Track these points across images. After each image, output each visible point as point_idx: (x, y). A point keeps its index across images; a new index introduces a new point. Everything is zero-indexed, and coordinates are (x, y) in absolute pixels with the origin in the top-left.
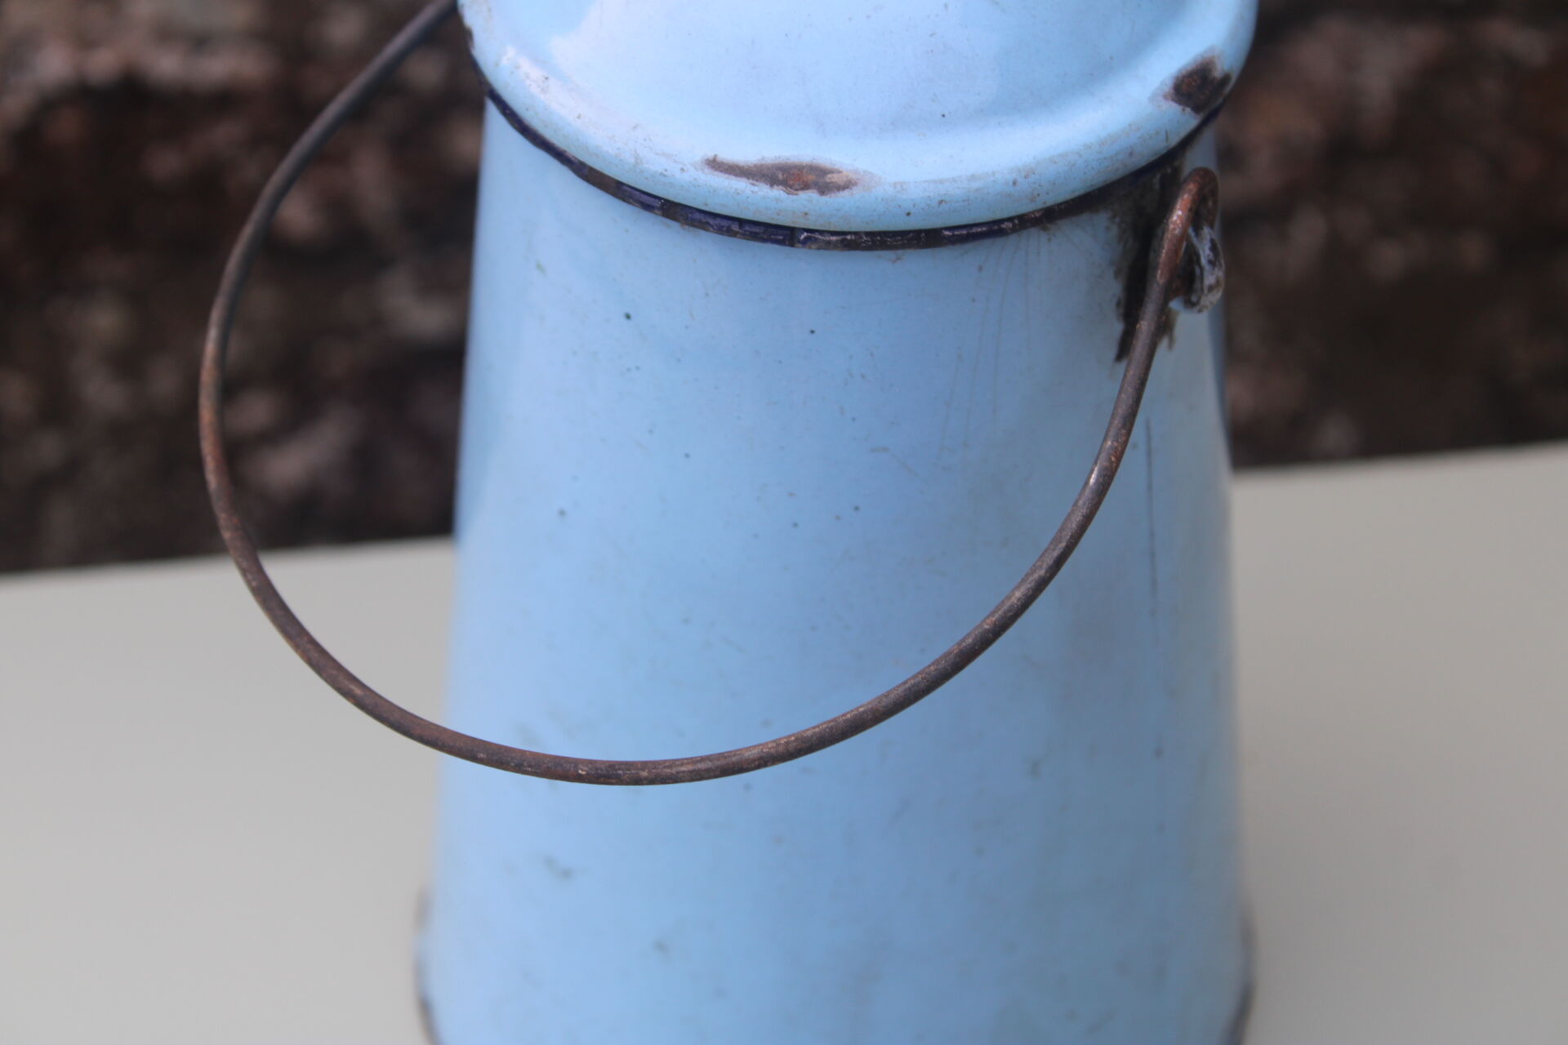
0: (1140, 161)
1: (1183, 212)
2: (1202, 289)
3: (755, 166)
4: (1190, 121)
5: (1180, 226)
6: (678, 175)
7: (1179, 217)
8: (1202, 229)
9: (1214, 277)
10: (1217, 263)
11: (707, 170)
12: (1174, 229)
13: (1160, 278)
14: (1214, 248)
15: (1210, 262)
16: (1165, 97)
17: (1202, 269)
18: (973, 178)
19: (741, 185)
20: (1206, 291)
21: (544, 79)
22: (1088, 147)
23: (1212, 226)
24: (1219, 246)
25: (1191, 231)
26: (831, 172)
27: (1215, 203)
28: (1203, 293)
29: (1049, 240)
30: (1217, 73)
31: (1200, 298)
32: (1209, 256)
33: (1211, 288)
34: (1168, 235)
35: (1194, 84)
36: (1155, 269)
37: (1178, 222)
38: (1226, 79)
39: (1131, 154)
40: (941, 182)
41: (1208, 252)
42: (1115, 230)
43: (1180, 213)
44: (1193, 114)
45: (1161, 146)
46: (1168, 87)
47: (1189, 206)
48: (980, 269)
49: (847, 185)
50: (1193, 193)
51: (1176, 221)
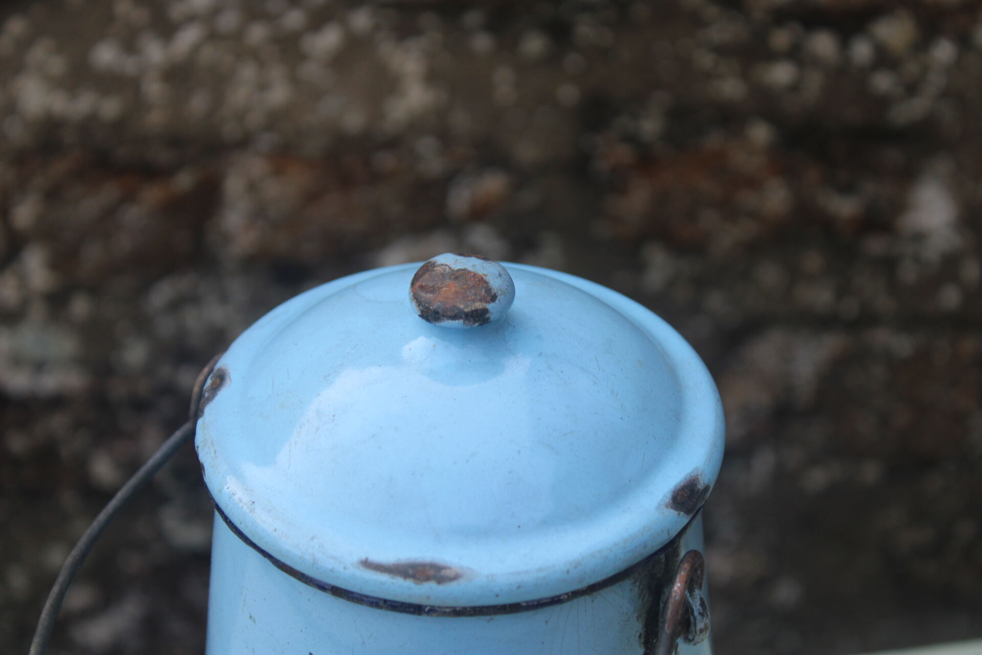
0: (650, 550)
1: (681, 584)
2: (696, 631)
3: (394, 565)
4: (684, 519)
5: (680, 594)
6: (341, 569)
7: (679, 588)
8: (694, 591)
9: (703, 624)
10: (705, 614)
11: (362, 568)
12: (676, 596)
13: (667, 629)
14: (702, 604)
15: (700, 614)
16: (667, 506)
17: (695, 618)
18: (540, 570)
19: (384, 578)
20: (698, 633)
21: (252, 503)
22: (616, 544)
23: (700, 588)
24: (706, 602)
25: (687, 592)
26: (445, 568)
27: (702, 571)
28: (696, 634)
29: (593, 601)
30: (701, 486)
31: (694, 637)
32: (699, 610)
33: (701, 631)
34: (671, 601)
35: (685, 495)
36: (664, 623)
37: (678, 591)
38: (706, 488)
39: (645, 547)
40: (519, 573)
41: (698, 607)
42: (636, 590)
43: (679, 585)
44: (685, 515)
45: (665, 538)
46: (668, 499)
47: (685, 580)
48: (547, 622)
49: (456, 577)
50: (687, 570)
51: (676, 591)
